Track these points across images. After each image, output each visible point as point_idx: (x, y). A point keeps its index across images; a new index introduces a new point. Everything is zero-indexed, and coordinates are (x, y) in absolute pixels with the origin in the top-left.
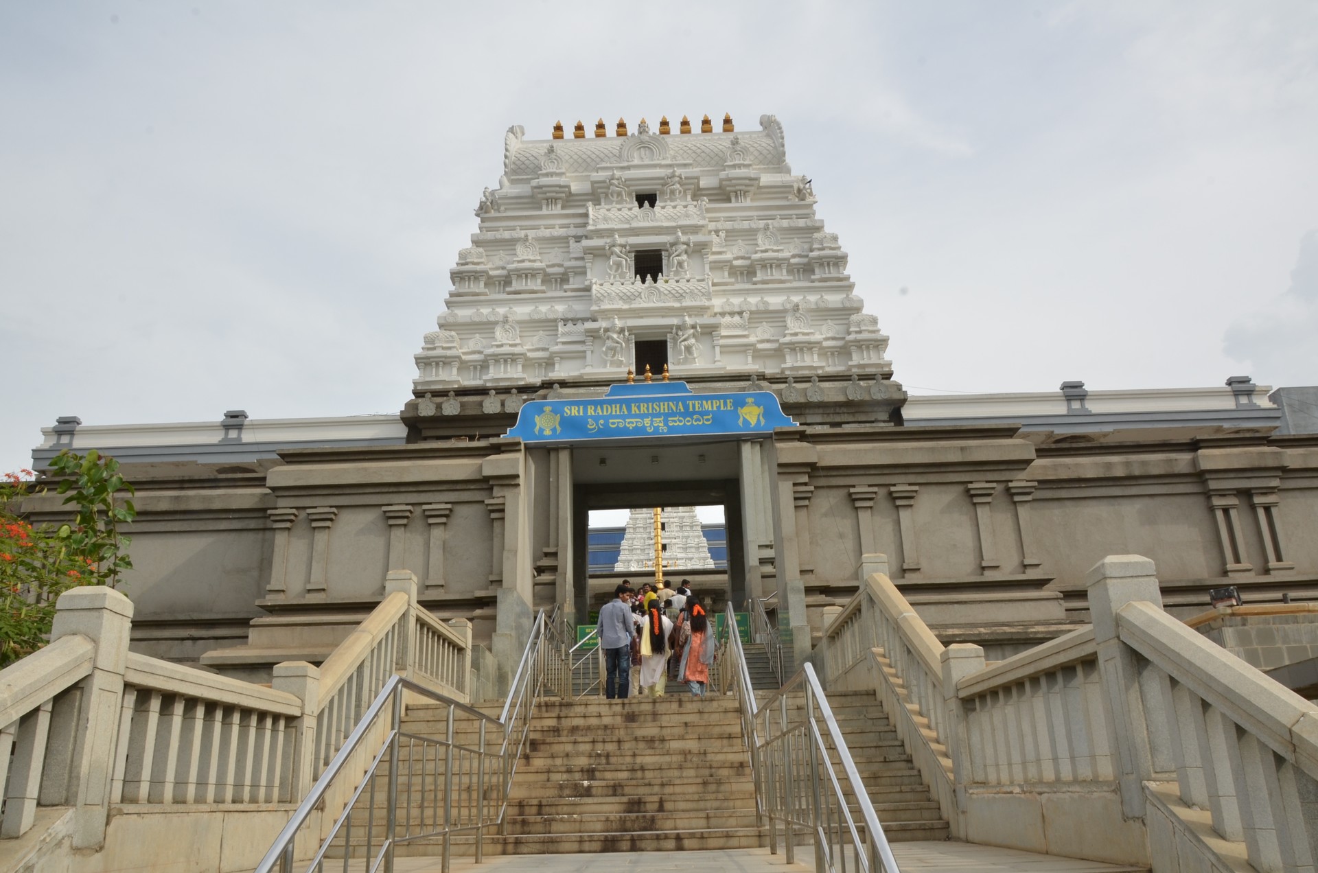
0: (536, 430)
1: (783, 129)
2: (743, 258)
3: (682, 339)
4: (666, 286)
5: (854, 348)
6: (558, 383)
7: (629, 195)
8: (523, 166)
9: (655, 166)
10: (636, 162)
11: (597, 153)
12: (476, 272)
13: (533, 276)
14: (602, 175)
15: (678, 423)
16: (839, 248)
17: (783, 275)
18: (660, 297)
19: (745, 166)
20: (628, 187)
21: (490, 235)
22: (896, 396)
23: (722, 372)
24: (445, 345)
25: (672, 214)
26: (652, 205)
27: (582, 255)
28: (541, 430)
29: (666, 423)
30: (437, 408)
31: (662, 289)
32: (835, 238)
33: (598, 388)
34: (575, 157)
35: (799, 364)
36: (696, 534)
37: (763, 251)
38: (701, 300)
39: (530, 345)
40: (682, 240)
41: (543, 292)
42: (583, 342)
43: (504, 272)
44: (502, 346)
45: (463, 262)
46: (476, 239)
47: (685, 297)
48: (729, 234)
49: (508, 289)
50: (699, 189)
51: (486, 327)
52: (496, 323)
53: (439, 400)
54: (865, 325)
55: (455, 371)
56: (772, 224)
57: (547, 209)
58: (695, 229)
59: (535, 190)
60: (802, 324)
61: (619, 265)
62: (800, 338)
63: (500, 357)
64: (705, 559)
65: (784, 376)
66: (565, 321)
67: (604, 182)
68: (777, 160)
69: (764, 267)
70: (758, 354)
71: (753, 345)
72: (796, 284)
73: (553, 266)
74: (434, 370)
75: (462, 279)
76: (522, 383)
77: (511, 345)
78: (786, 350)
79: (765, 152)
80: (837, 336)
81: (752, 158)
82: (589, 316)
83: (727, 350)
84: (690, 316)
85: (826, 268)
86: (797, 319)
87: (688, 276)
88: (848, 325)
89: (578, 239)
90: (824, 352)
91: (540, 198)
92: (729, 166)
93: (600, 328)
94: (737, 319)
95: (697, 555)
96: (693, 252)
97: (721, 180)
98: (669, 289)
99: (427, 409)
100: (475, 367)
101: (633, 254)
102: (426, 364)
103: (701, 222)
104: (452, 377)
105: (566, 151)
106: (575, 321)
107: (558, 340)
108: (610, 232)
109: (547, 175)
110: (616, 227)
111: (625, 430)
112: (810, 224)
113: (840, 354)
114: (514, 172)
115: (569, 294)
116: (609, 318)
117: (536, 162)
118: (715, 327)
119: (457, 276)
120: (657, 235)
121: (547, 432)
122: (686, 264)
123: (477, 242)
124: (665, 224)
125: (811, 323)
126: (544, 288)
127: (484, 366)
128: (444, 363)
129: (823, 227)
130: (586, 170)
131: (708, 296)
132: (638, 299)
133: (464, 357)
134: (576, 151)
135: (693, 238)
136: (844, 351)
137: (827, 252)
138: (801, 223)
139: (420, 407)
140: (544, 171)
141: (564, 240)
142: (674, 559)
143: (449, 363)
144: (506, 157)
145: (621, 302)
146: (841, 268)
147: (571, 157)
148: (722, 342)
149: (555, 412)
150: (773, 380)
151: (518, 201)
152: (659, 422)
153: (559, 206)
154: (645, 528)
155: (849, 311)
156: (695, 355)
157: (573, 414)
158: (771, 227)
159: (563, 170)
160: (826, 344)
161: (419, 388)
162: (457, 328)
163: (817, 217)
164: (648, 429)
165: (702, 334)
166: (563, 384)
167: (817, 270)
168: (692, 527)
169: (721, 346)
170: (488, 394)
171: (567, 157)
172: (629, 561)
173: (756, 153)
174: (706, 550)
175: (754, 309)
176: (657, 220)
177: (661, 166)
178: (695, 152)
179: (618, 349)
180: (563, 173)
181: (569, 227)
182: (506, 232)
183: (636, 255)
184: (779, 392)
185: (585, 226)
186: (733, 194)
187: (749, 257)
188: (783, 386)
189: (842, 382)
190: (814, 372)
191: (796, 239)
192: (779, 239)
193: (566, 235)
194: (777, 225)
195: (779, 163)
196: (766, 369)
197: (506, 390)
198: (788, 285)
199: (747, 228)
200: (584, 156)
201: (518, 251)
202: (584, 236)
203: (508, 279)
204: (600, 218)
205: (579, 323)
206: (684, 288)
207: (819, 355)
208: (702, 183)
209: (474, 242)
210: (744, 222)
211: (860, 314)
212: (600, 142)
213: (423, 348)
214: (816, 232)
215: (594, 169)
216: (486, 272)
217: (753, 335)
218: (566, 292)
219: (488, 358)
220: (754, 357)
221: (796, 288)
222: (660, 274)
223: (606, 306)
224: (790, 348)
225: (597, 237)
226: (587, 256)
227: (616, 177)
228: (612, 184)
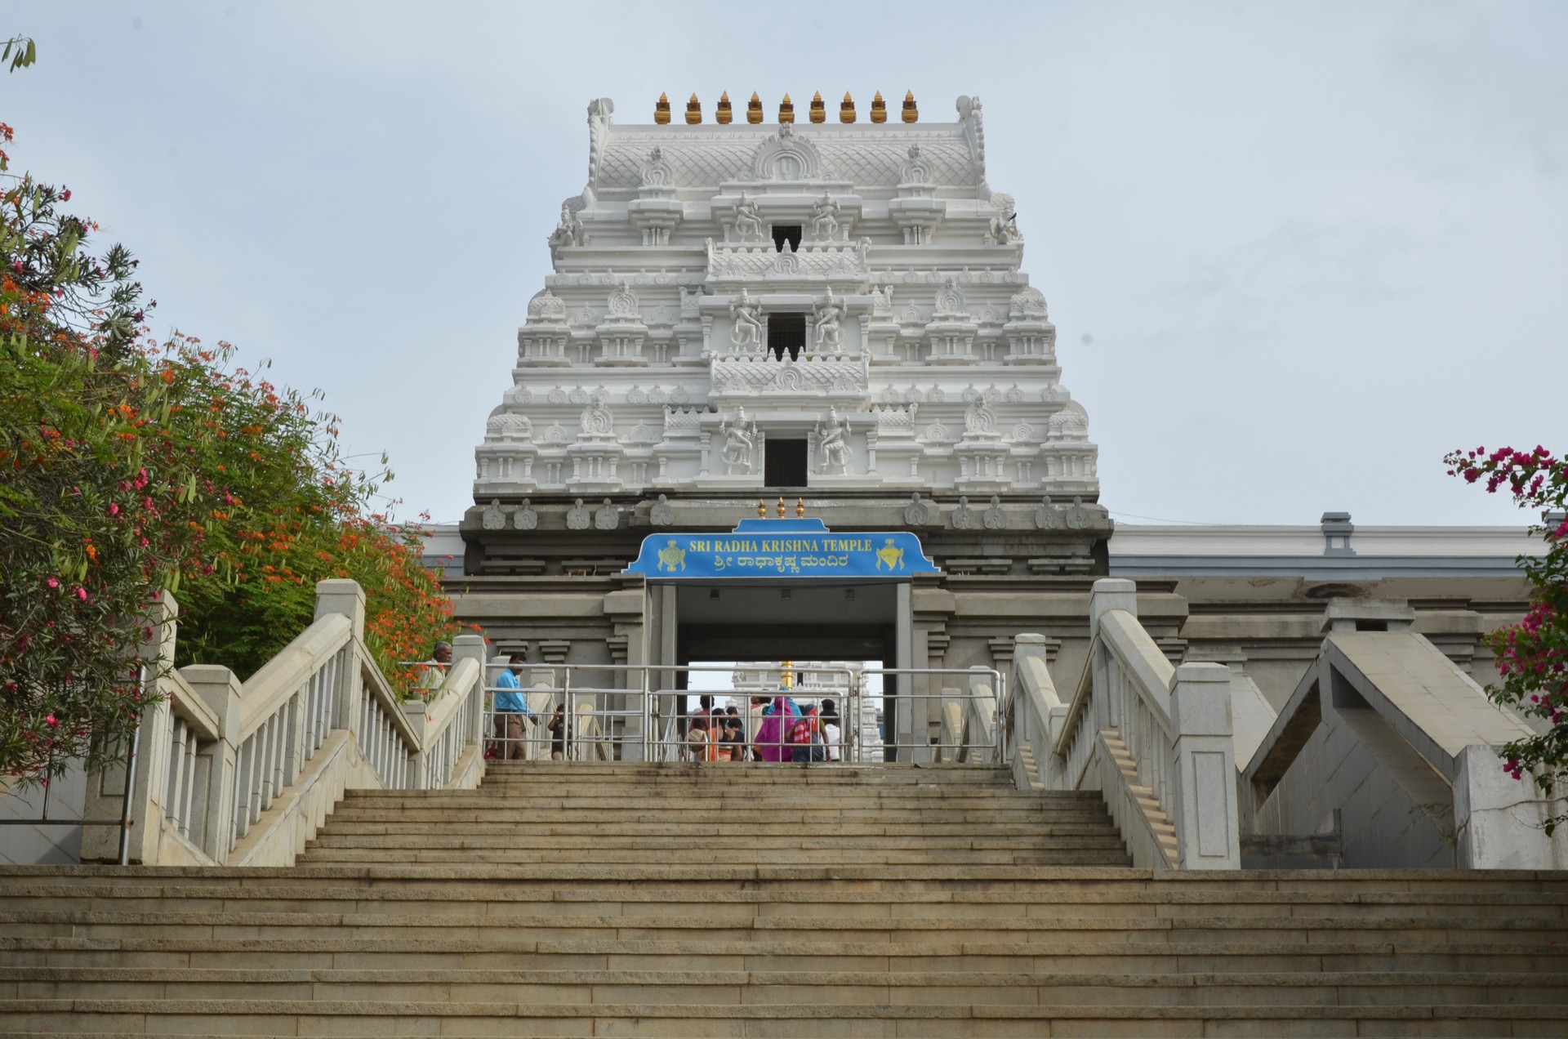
0: (660, 566)
1: (985, 132)
2: (915, 325)
3: (826, 440)
4: (808, 366)
5: (1052, 459)
6: (665, 493)
7: (764, 226)
8: (615, 175)
9: (800, 187)
10: (775, 180)
11: (720, 158)
12: (554, 333)
13: (632, 341)
14: (727, 198)
15: (811, 564)
16: (1045, 318)
17: (968, 353)
18: (800, 382)
19: (925, 190)
20: (762, 216)
21: (571, 278)
22: (1100, 525)
23: (877, 486)
24: (515, 435)
25: (821, 263)
26: (794, 248)
27: (697, 315)
28: (665, 566)
29: (798, 563)
30: (507, 519)
31: (803, 372)
32: (1042, 302)
33: (715, 501)
34: (690, 164)
35: (978, 478)
37: (942, 319)
38: (854, 389)
39: (625, 438)
40: (833, 302)
41: (645, 365)
42: (697, 439)
43: (590, 333)
44: (590, 439)
45: (536, 317)
46: (551, 284)
47: (833, 383)
48: (898, 290)
49: (597, 360)
50: (860, 219)
51: (569, 411)
52: (583, 406)
53: (509, 508)
54: (1069, 429)
55: (528, 470)
56: (957, 278)
57: (650, 243)
58: (851, 286)
59: (634, 216)
60: (986, 424)
61: (746, 332)
62: (982, 443)
63: (588, 454)
65: (956, 493)
66: (674, 407)
67: (730, 208)
68: (971, 179)
69: (942, 340)
70: (925, 462)
71: (920, 450)
72: (984, 366)
73: (657, 326)
74: (501, 467)
75: (535, 341)
76: (616, 490)
77: (602, 439)
78: (962, 459)
79: (956, 167)
80: (1032, 441)
81: (937, 174)
82: (705, 401)
83: (885, 456)
84: (838, 409)
85: (1026, 345)
86: (980, 416)
87: (839, 352)
88: (1048, 427)
90: (1012, 462)
91: (640, 226)
92: (904, 190)
94: (901, 412)
96: (848, 316)
97: (891, 211)
98: (813, 371)
99: (494, 520)
100: (554, 466)
101: (766, 318)
102: (490, 460)
103: (859, 277)
104: (524, 479)
105: (677, 153)
106: (686, 408)
107: (665, 434)
108: (737, 286)
109: (651, 193)
110: (744, 279)
111: (755, 569)
112: (1009, 280)
113: (1033, 465)
114: (603, 182)
115: (679, 369)
117: (634, 169)
118: (870, 426)
119: (526, 338)
120: (799, 291)
121: (671, 569)
122: (837, 334)
123: (551, 288)
124: (811, 277)
125: (997, 421)
126: (645, 359)
127: (566, 464)
128: (515, 459)
129: (1027, 284)
130: (703, 183)
131: (864, 383)
132: (772, 384)
133: (542, 452)
134: (692, 154)
135: (849, 299)
136: (1038, 462)
137: (1029, 323)
138: (997, 277)
139: (486, 517)
140: (646, 187)
141: (673, 290)
143: (522, 460)
144: (592, 160)
145: (748, 387)
146: (1046, 346)
147: (684, 164)
148: (879, 445)
149: (679, 546)
150: (941, 499)
151: (609, 228)
152: (791, 562)
153: (666, 238)
155: (1050, 407)
156: (843, 462)
157: (699, 551)
158: (954, 284)
159: (671, 187)
160: (1015, 451)
161: (482, 491)
162: (528, 410)
163: (1022, 270)
164: (779, 568)
165: (852, 433)
166: (671, 494)
167: (1013, 348)
169: (878, 451)
170: (573, 503)
171: (678, 164)
173: (943, 168)
175: (924, 400)
176: (800, 272)
177: (808, 187)
178: (857, 163)
179: (744, 450)
180: (673, 191)
181: (680, 271)
182: (593, 275)
183: (770, 321)
184: (949, 515)
185: (702, 271)
186: (907, 232)
187: (923, 326)
188: (953, 507)
189: (1032, 505)
190: (997, 490)
191: (989, 301)
192: (965, 301)
193: (674, 283)
194: (963, 280)
195: (974, 184)
196: (935, 482)
197: (597, 499)
198: (972, 368)
199: (922, 281)
200: (702, 163)
201: (611, 305)
202: (700, 289)
203: (597, 343)
204: (723, 263)
205: (693, 412)
206: (832, 371)
207: (1004, 465)
208: (865, 211)
209: (548, 288)
210: (919, 273)
211: (1063, 413)
212: (725, 133)
213: (486, 439)
214: (1016, 292)
215: (716, 183)
216: (568, 334)
217: (922, 435)
218: (675, 366)
219: (573, 455)
220: (919, 465)
221: (983, 373)
222: (802, 347)
223: (729, 391)
224: (967, 456)
225: (719, 291)
226: (704, 318)
227: (747, 202)
228: (740, 213)
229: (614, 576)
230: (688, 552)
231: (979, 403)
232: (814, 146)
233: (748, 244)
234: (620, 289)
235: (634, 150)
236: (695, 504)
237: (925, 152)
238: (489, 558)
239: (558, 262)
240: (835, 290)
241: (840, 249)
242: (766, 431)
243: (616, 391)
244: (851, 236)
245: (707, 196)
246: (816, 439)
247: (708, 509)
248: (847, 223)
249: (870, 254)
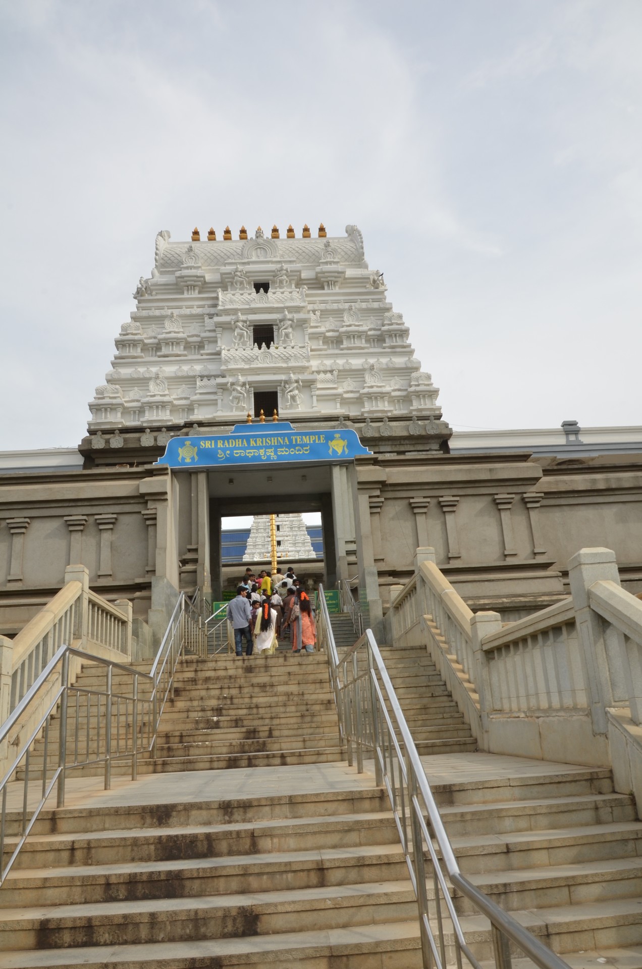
0: (180, 459)
1: (363, 235)
2: (333, 331)
3: (288, 391)
4: (276, 351)
5: (414, 397)
6: (197, 424)
7: (249, 283)
8: (169, 261)
9: (268, 262)
10: (254, 259)
11: (225, 252)
12: (134, 341)
13: (178, 344)
14: (228, 269)
15: (285, 453)
16: (403, 324)
17: (363, 343)
18: (272, 359)
19: (334, 263)
20: (248, 277)
21: (144, 313)
22: (445, 432)
23: (318, 415)
24: (111, 395)
25: (281, 298)
26: (266, 291)
27: (214, 328)
28: (183, 459)
29: (275, 453)
30: (106, 442)
31: (273, 354)
32: (400, 317)
33: (226, 427)
34: (209, 255)
35: (374, 409)
36: (302, 533)
37: (347, 326)
38: (302, 362)
39: (175, 395)
40: (288, 317)
41: (185, 356)
42: (215, 393)
43: (156, 341)
44: (154, 396)
45: (125, 333)
46: (134, 316)
47: (290, 360)
48: (323, 313)
49: (159, 354)
50: (301, 279)
51: (143, 382)
52: (150, 379)
53: (107, 436)
54: (422, 380)
55: (119, 415)
56: (355, 306)
57: (188, 294)
58: (298, 309)
59: (179, 279)
60: (377, 379)
61: (241, 336)
62: (375, 390)
63: (153, 404)
64: (309, 551)
65: (363, 418)
66: (202, 377)
67: (230, 273)
68: (358, 259)
69: (349, 337)
70: (344, 402)
71: (340, 395)
72: (372, 350)
73: (193, 336)
74: (103, 414)
75: (124, 346)
76: (170, 423)
77: (161, 396)
78: (364, 398)
79: (349, 252)
80: (402, 388)
81: (340, 257)
82: (219, 373)
83: (321, 399)
84: (294, 373)
85: (394, 339)
86: (373, 375)
87: (293, 344)
88: (410, 380)
90: (392, 400)
91: (182, 285)
92: (323, 263)
93: (228, 383)
94: (329, 375)
95: (303, 549)
97: (317, 273)
98: (279, 353)
99: (98, 443)
100: (135, 412)
101: (252, 328)
102: (97, 410)
103: (302, 304)
104: (117, 419)
105: (202, 250)
106: (209, 377)
107: (197, 392)
108: (235, 311)
109: (187, 268)
110: (239, 307)
111: (246, 458)
112: (382, 306)
113: (404, 401)
114: (163, 265)
115: (204, 357)
116: (234, 375)
117: (179, 258)
118: (313, 382)
119: (120, 344)
120: (269, 313)
121: (188, 460)
122: (291, 335)
123: (135, 318)
124: (276, 305)
125: (383, 379)
126: (185, 352)
127: (141, 411)
128: (111, 409)
129: (391, 308)
130: (216, 264)
131: (308, 359)
132: (256, 361)
133: (126, 405)
134: (209, 250)
135: (296, 316)
136: (407, 399)
137: (395, 327)
138: (376, 305)
139: (93, 442)
140: (185, 265)
141: (200, 317)
142: (286, 551)
143: (115, 409)
144: (156, 254)
145: (243, 363)
146: (405, 339)
147: (206, 255)
148: (318, 392)
149: (193, 445)
150: (355, 420)
151: (166, 288)
152: (271, 453)
153: (197, 291)
154: (265, 529)
155: (410, 370)
156: (298, 402)
157: (207, 447)
158: (353, 308)
159: (200, 265)
160: (393, 394)
161: (92, 427)
162: (120, 382)
163: (387, 301)
164: (263, 457)
165: (303, 387)
166: (201, 424)
167: (387, 340)
168: (299, 528)
169: (318, 396)
170: (144, 432)
171: (202, 255)
172: (253, 554)
173: (343, 253)
174: (310, 544)
175: (341, 368)
176: (269, 303)
177: (272, 262)
178: (297, 252)
179: (241, 398)
180: (200, 267)
181: (204, 307)
182: (156, 311)
184: (360, 429)
185: (216, 306)
186: (325, 284)
187: (337, 330)
188: (362, 425)
189: (405, 422)
190: (385, 414)
191: (372, 317)
192: (359, 317)
193: (201, 313)
194: (357, 306)
195: (359, 261)
196: (351, 411)
197: (158, 429)
198: (366, 351)
199: (336, 308)
200: (215, 254)
201: (166, 325)
202: (215, 315)
203: (159, 346)
204: (227, 301)
205: (212, 379)
206: (290, 353)
207: (388, 402)
208: (303, 274)
209: (132, 318)
210: (333, 304)
211: (418, 372)
212: (227, 243)
213: (95, 398)
214: (386, 312)
215: (223, 264)
216: (143, 341)
217: (341, 387)
218: (202, 355)
219: (144, 405)
220: (341, 404)
221: (372, 353)
222: (272, 342)
223: (232, 366)
224: (367, 397)
225: (225, 315)
226: (218, 329)
227: (239, 270)
228: (236, 276)
229: (147, 467)
230: (199, 448)
231: (372, 368)
233: (241, 292)
234: (171, 317)
235: (179, 250)
236: (214, 429)
237: (333, 244)
239: (139, 305)
241: (291, 292)
244: (296, 286)
245: (218, 270)
248: (293, 280)
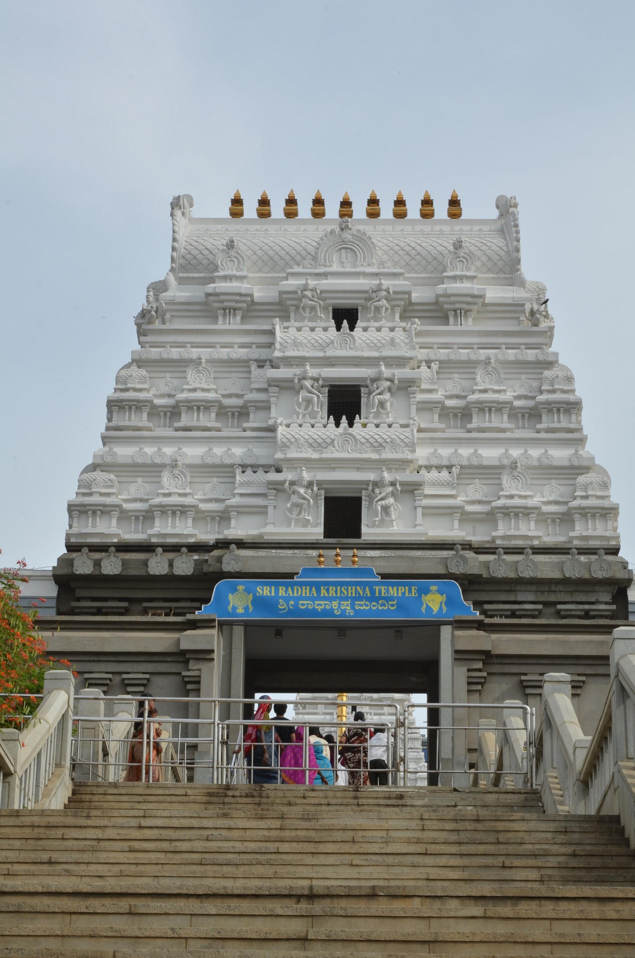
0: (230, 608)
1: (521, 227)
2: (458, 397)
3: (378, 498)
4: (363, 432)
5: (578, 516)
6: (235, 543)
7: (325, 308)
8: (194, 262)
9: (357, 275)
10: (335, 268)
11: (287, 249)
12: (138, 401)
13: (207, 409)
14: (293, 283)
15: (364, 607)
16: (573, 391)
17: (504, 421)
18: (356, 446)
19: (468, 278)
20: (324, 299)
21: (154, 353)
22: (620, 575)
23: (423, 539)
24: (103, 491)
25: (375, 341)
26: (352, 328)
27: (265, 386)
28: (234, 608)
29: (353, 607)
30: (95, 565)
31: (358, 437)
32: (570, 378)
33: (280, 551)
34: (260, 253)
35: (512, 532)
37: (481, 391)
38: (403, 453)
39: (200, 494)
40: (385, 376)
41: (218, 430)
42: (264, 495)
43: (171, 402)
44: (169, 495)
45: (123, 387)
46: (137, 357)
47: (384, 447)
48: (442, 365)
49: (176, 425)
50: (411, 303)
51: (152, 470)
52: (164, 466)
53: (97, 556)
54: (593, 489)
55: (114, 522)
56: (495, 355)
57: (224, 323)
58: (401, 362)
59: (210, 296)
60: (520, 485)
61: (309, 402)
62: (516, 502)
63: (167, 508)
65: (493, 546)
66: (244, 467)
67: (295, 292)
68: (509, 268)
69: (481, 410)
70: (466, 517)
71: (461, 508)
73: (230, 396)
74: (90, 519)
75: (121, 408)
76: (192, 540)
77: (180, 495)
78: (498, 515)
79: (495, 258)
80: (561, 500)
81: (478, 264)
82: (271, 462)
83: (431, 512)
84: (389, 470)
85: (556, 416)
86: (515, 478)
87: (390, 420)
88: (575, 488)
89: (261, 364)
90: (543, 518)
91: (215, 307)
92: (449, 278)
93: (285, 481)
94: (445, 474)
96: (399, 389)
97: (438, 295)
98: (367, 437)
99: (83, 566)
100: (137, 518)
101: (327, 389)
102: (80, 513)
103: (409, 354)
104: (112, 529)
105: (248, 243)
106: (255, 468)
107: (236, 491)
108: (301, 361)
109: (225, 278)
110: (307, 355)
111: (314, 612)
112: (541, 358)
113: (561, 521)
114: (183, 268)
115: (249, 434)
116: (296, 468)
117: (211, 257)
118: (417, 486)
119: (114, 406)
120: (356, 366)
121: (240, 611)
122: (388, 404)
123: (136, 361)
124: (367, 354)
125: (529, 482)
126: (218, 425)
127: (148, 516)
128: (102, 512)
129: (557, 362)
130: (272, 270)
131: (412, 447)
132: (331, 447)
133: (126, 506)
134: (261, 244)
135: (400, 373)
136: (566, 518)
137: (559, 396)
138: (531, 355)
139: (76, 563)
140: (221, 273)
141: (244, 364)
143: (109, 512)
144: (174, 249)
145: (310, 450)
146: (574, 417)
147: (255, 253)
148: (426, 502)
149: (247, 591)
150: (479, 551)
151: (188, 308)
152: (346, 606)
153: (238, 318)
155: (577, 470)
156: (393, 517)
157: (265, 594)
158: (493, 361)
159: (244, 273)
160: (545, 509)
161: (73, 540)
162: (115, 469)
163: (552, 349)
164: (335, 611)
165: (402, 491)
166: (241, 544)
167: (544, 418)
169: (424, 508)
170: (154, 551)
171: (250, 253)
173: (484, 258)
175: (465, 463)
176: (357, 349)
177: (364, 275)
178: (408, 254)
179: (305, 506)
180: (245, 277)
181: (250, 347)
182: (173, 350)
183: (329, 391)
184: (487, 565)
185: (270, 347)
186: (451, 314)
187: (465, 397)
188: (490, 558)
189: (560, 556)
190: (529, 543)
191: (523, 376)
192: (502, 376)
193: (245, 358)
194: (500, 357)
195: (511, 273)
196: (474, 535)
197: (175, 548)
198: (508, 435)
199: (465, 358)
200: (271, 253)
201: (189, 376)
202: (268, 363)
203: (176, 410)
204: (289, 341)
205: (260, 472)
206: (385, 436)
207: (536, 521)
208: (414, 295)
209: (133, 361)
210: (461, 351)
211: (588, 475)
212: (291, 227)
213: (77, 494)
214: (547, 368)
215: (283, 270)
216: (151, 402)
217: (463, 494)
218: (245, 431)
219: (154, 509)
220: (460, 521)
221: (517, 439)
222: (357, 416)
223: (292, 454)
224: (503, 513)
225: (284, 365)
226: (271, 389)
227: (310, 288)
228: (304, 296)
229: (189, 617)
230: (255, 596)
231: (514, 466)
232: (370, 238)
233: (311, 324)
234: (197, 362)
235: (211, 240)
236: (262, 553)
237: (468, 245)
238: (79, 599)
239: (143, 339)
240: (388, 365)
241: (392, 329)
242: (325, 489)
243: (193, 452)
244: (402, 318)
245: (275, 281)
246: (369, 496)
247: (273, 557)
248: (398, 306)
249: (419, 334)
